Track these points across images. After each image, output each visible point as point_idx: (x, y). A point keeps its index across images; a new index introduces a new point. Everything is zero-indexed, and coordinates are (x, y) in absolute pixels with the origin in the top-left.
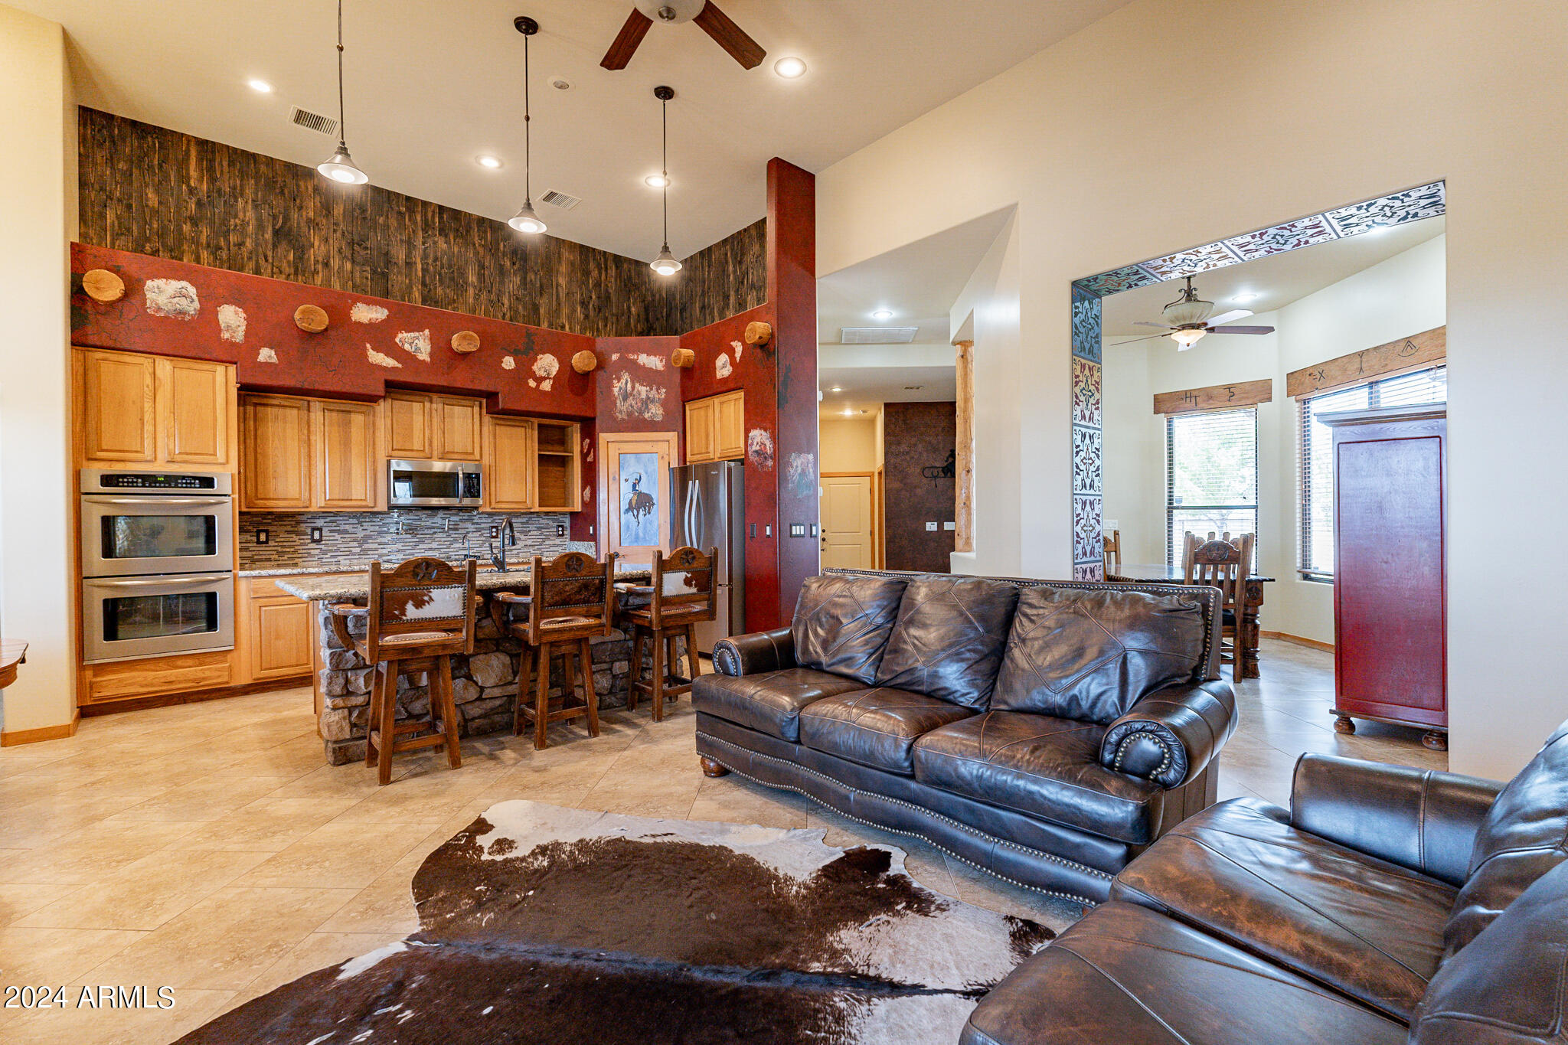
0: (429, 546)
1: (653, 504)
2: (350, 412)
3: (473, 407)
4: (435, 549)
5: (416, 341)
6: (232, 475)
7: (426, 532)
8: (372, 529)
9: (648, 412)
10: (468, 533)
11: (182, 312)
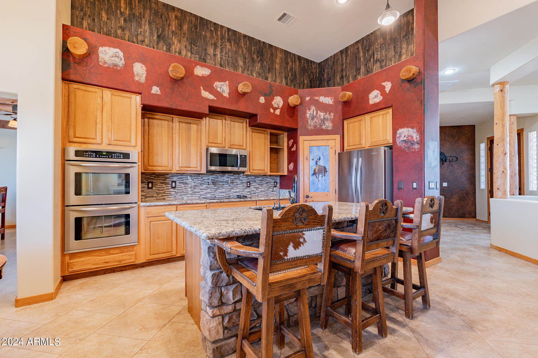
0: (222, 191)
1: (326, 171)
2: (190, 123)
3: (243, 123)
4: (224, 192)
5: (223, 87)
6: (138, 152)
7: (220, 184)
8: (197, 182)
9: (324, 126)
10: (238, 185)
11: (116, 65)
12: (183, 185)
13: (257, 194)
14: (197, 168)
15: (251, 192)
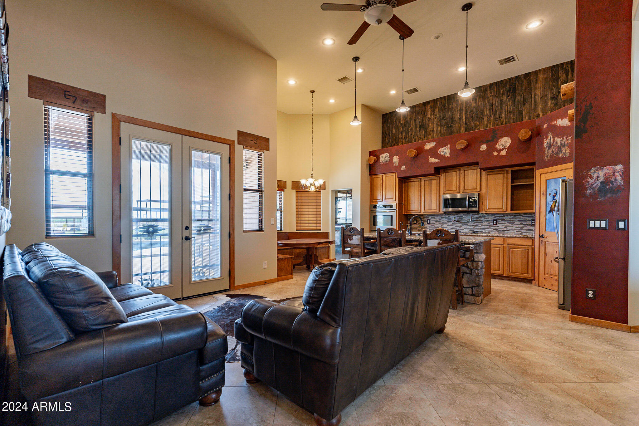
0: (466, 227)
2: (432, 180)
3: (477, 169)
4: (468, 228)
5: (445, 150)
6: (397, 205)
7: (465, 221)
8: (445, 220)
9: (561, 153)
10: (482, 222)
11: (386, 161)
12: (435, 222)
13: (506, 232)
14: (436, 210)
15: (499, 230)
